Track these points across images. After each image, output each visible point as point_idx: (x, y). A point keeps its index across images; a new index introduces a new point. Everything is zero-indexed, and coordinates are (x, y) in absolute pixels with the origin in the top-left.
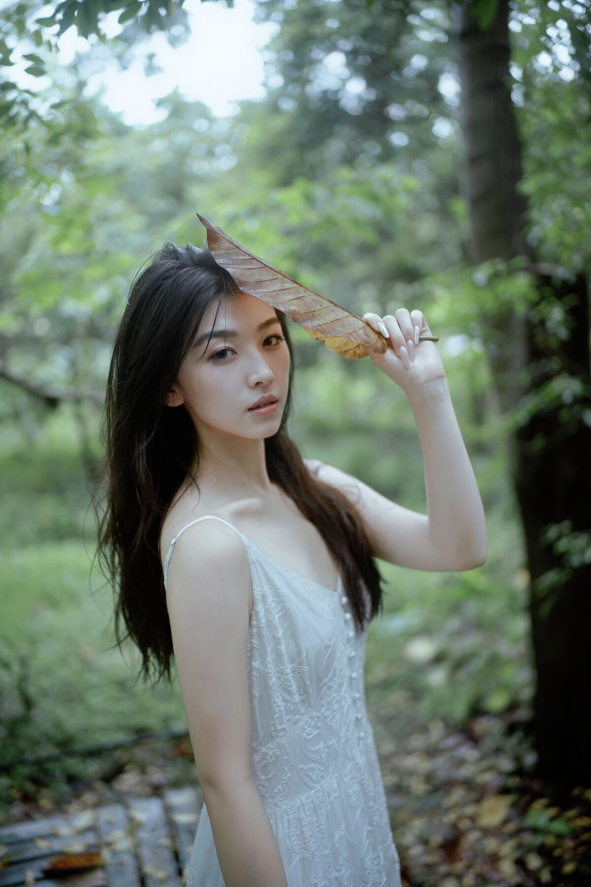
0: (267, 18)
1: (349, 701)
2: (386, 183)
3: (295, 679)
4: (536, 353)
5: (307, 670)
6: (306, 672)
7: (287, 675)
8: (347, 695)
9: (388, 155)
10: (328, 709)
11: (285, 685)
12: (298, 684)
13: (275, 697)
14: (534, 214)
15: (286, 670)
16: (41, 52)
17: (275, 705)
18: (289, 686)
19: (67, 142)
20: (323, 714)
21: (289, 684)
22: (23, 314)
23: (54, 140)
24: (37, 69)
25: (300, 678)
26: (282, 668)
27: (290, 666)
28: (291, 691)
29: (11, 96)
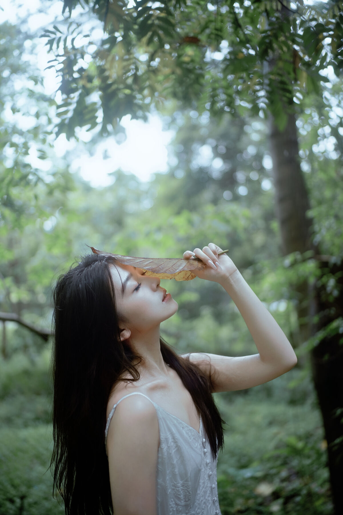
0: (169, 128)
1: (211, 502)
2: (233, 213)
3: (183, 491)
4: (322, 306)
5: (190, 485)
6: (190, 486)
7: (178, 487)
8: (210, 499)
9: (236, 198)
10: (199, 508)
11: (177, 494)
12: (185, 494)
13: (170, 501)
14: (316, 227)
15: (178, 485)
16: (45, 148)
17: (170, 506)
18: (179, 495)
19: (57, 194)
20: (196, 512)
21: (179, 494)
22: (32, 291)
23: (50, 193)
24: (43, 156)
25: (186, 490)
26: (176, 483)
27: (181, 482)
28: (180, 498)
29: (28, 170)
